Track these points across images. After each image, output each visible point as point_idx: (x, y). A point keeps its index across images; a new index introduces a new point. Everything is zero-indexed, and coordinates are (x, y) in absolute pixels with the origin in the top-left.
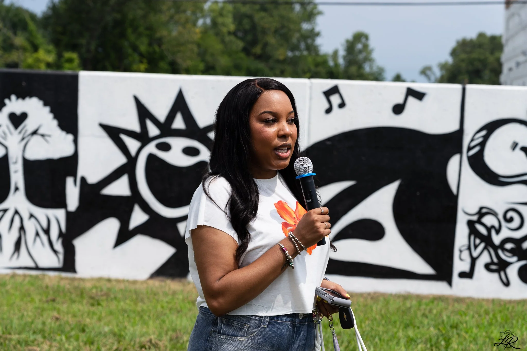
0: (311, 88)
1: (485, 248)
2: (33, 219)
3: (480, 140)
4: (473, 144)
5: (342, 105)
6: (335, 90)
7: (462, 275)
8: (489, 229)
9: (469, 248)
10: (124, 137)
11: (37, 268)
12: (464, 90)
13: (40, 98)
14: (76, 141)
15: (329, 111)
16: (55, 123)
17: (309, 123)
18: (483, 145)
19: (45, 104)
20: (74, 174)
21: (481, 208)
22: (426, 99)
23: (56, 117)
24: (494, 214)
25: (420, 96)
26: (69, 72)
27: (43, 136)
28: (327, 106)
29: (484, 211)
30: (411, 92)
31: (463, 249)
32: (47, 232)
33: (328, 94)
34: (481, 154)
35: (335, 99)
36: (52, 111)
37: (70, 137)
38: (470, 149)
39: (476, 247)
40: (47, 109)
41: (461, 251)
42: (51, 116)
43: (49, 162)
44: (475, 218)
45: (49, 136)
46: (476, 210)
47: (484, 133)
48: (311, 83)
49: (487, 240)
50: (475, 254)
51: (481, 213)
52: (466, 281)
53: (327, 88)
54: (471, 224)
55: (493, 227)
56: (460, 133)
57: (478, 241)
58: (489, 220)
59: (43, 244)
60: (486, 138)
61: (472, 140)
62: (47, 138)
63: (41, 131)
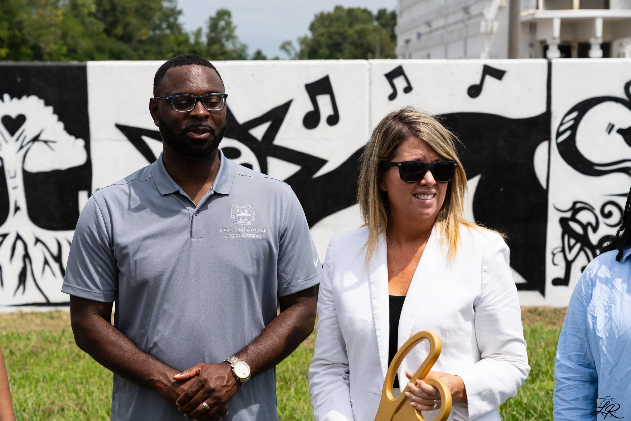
0: (370, 70)
1: (581, 249)
2: (39, 244)
3: (571, 123)
4: (563, 128)
5: (408, 89)
6: (399, 72)
7: (557, 282)
8: (585, 227)
9: (563, 251)
10: (147, 140)
11: (48, 304)
12: (550, 65)
13: (40, 97)
14: (87, 147)
15: (392, 97)
16: (61, 125)
17: (370, 112)
18: (574, 128)
19: (47, 104)
20: (88, 187)
21: (575, 203)
22: (505, 77)
23: (60, 119)
24: (590, 209)
25: (499, 74)
26: (75, 63)
27: (46, 142)
28: (390, 91)
29: (578, 206)
30: (488, 71)
31: (555, 252)
32: (58, 259)
33: (391, 76)
34: (572, 139)
35: (400, 83)
36: (55, 112)
37: (81, 142)
38: (559, 134)
39: (571, 248)
40: (50, 109)
41: (554, 255)
42: (55, 117)
43: (56, 173)
44: (568, 215)
45: (54, 142)
46: (569, 205)
47: (574, 114)
48: (370, 64)
49: (584, 240)
50: (570, 257)
51: (575, 209)
52: (561, 289)
53: (389, 70)
54: (564, 222)
55: (589, 224)
56: (547, 116)
57: (572, 241)
58: (584, 217)
59: (54, 274)
60: (577, 120)
61: (562, 124)
62: (51, 144)
63: (42, 137)
